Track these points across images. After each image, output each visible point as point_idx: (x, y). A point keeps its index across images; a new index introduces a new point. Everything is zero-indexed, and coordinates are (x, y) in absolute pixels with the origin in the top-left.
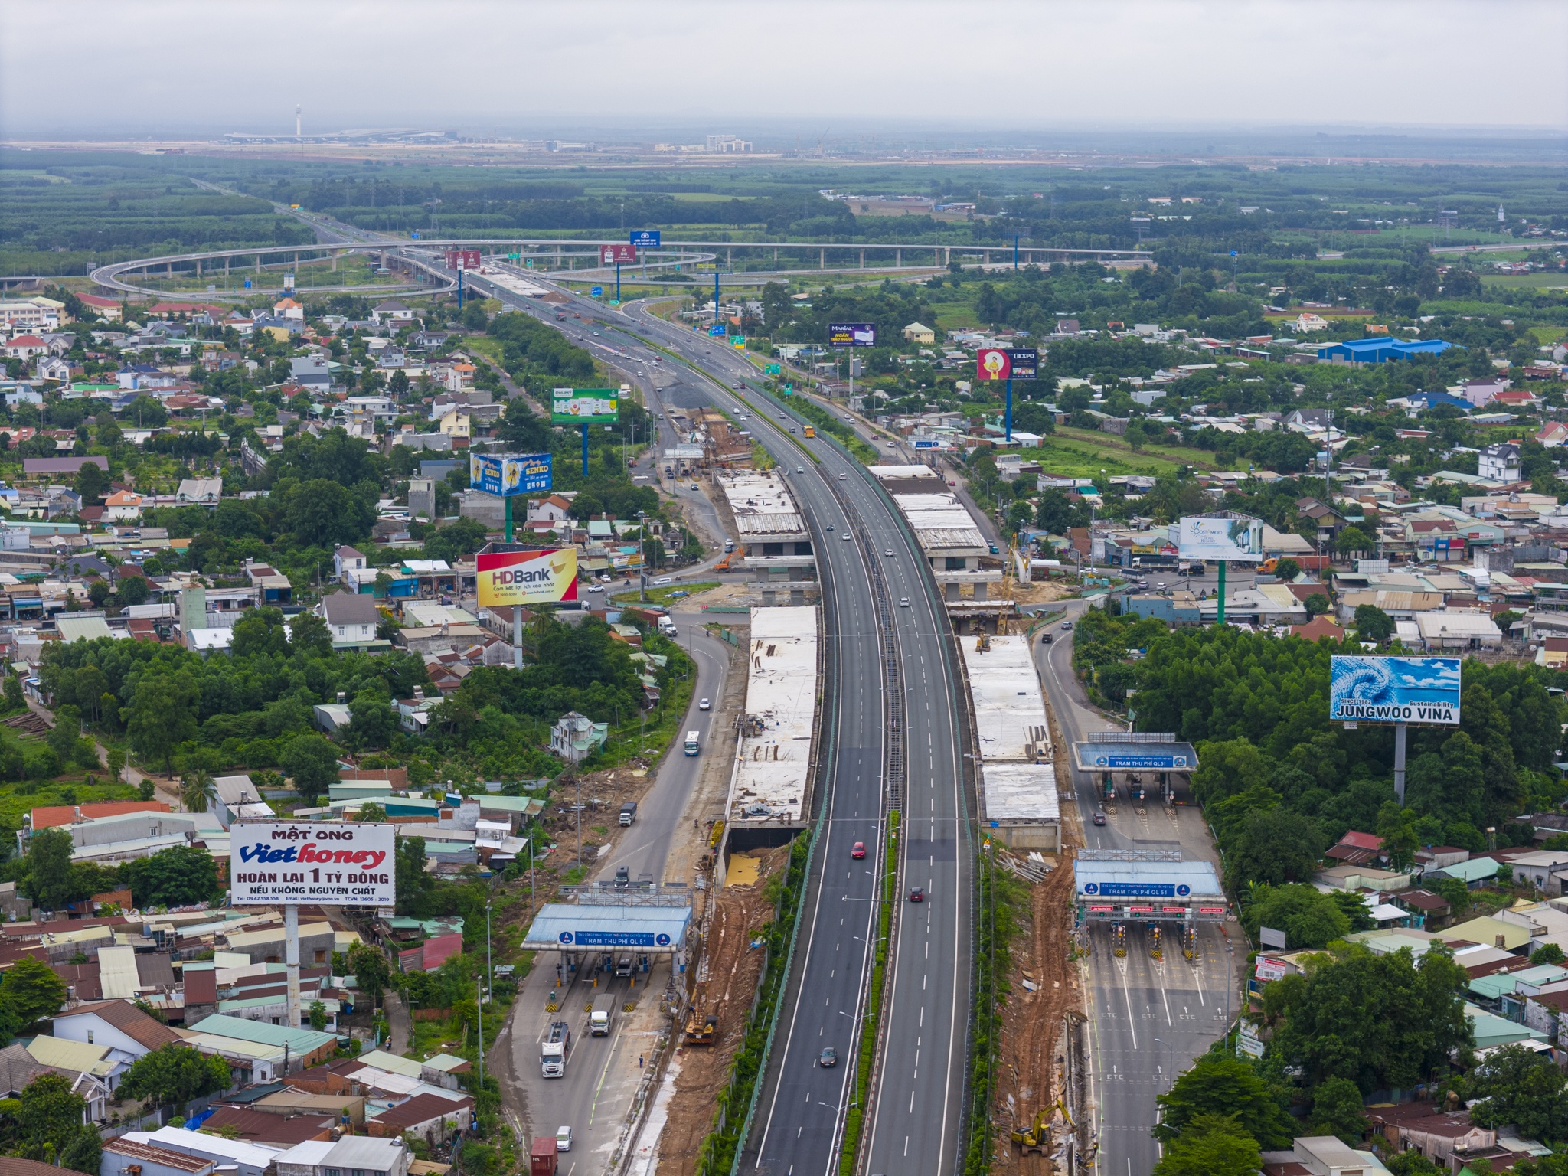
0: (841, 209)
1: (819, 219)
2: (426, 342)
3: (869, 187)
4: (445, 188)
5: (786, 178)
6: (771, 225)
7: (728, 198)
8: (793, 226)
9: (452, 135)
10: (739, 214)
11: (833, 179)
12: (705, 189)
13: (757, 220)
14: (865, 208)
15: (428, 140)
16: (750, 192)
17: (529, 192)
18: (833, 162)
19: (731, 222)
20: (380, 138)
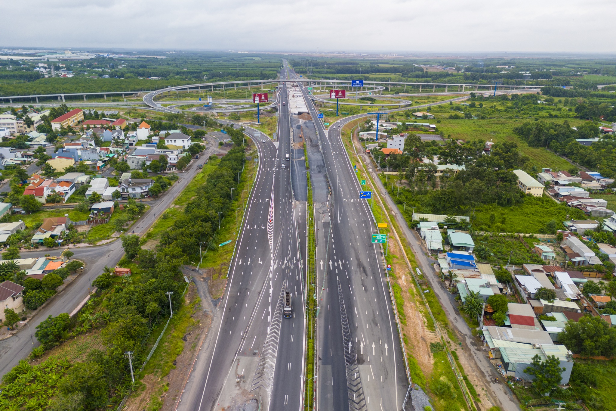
0: (422, 70)
1: (417, 73)
2: (130, 191)
3: (425, 63)
4: (327, 62)
5: (405, 61)
6: (403, 74)
7: (392, 66)
8: (409, 75)
9: (344, 52)
10: (394, 70)
11: (415, 61)
12: (387, 63)
13: (399, 72)
14: (427, 69)
15: (339, 53)
16: (398, 64)
17: (338, 64)
18: (414, 58)
19: (392, 73)
20: (331, 53)
